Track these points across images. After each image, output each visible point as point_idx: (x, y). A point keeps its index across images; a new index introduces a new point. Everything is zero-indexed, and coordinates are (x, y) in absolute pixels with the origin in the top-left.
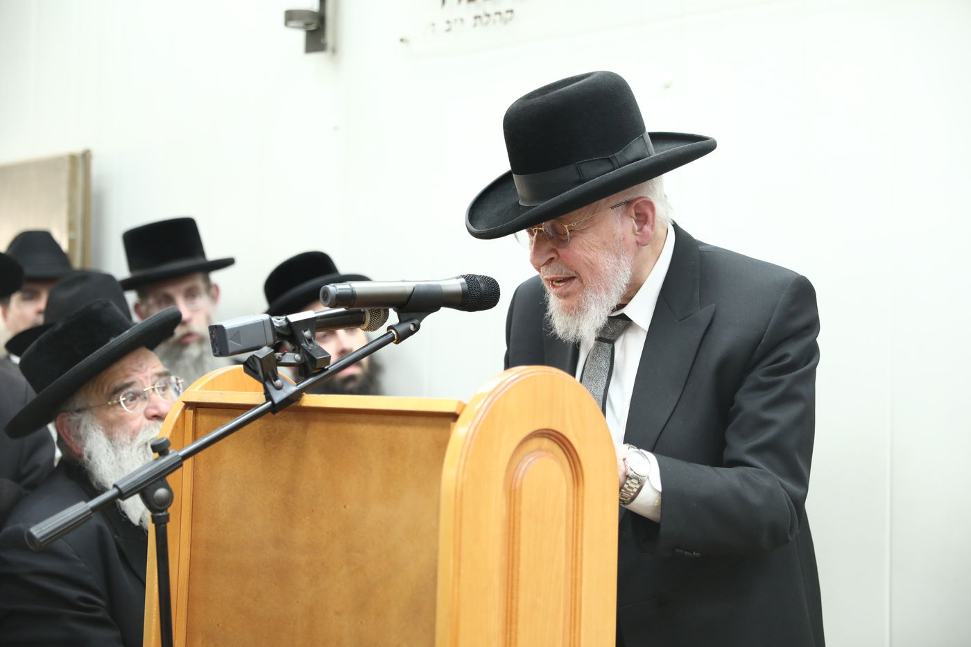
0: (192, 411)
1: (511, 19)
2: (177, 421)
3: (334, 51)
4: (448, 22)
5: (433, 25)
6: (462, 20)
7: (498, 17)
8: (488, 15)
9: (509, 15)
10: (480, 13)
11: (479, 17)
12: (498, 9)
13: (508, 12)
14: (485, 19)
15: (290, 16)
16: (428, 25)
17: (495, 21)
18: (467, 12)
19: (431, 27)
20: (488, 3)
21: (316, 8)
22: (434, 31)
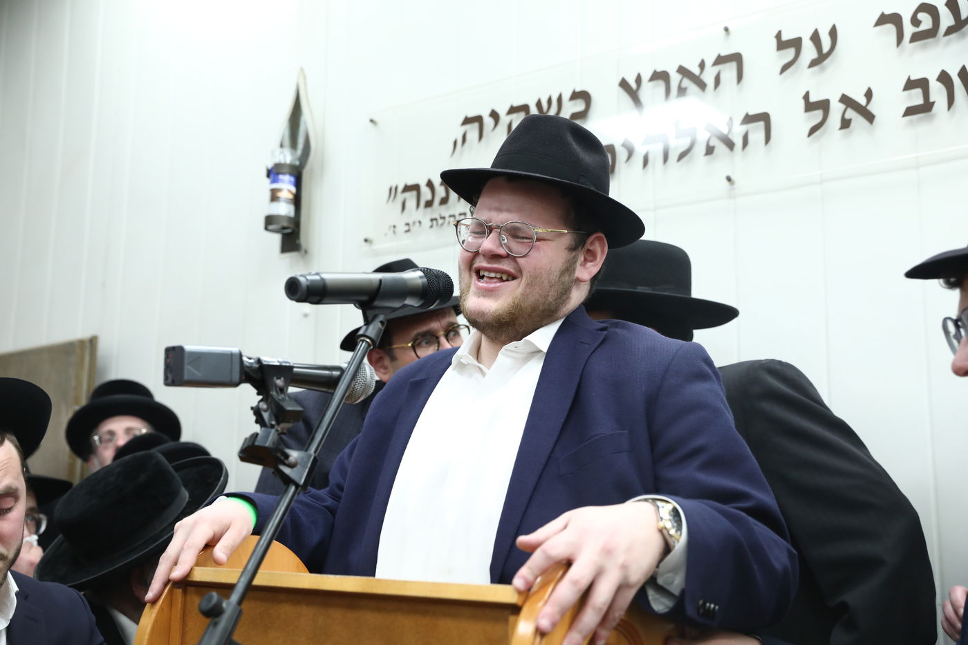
3: (306, 252)
4: (408, 224)
5: (394, 227)
6: (420, 222)
8: (444, 218)
10: (436, 216)
11: (436, 219)
12: (452, 213)
13: (461, 214)
14: (440, 221)
15: (270, 221)
16: (390, 227)
17: (449, 223)
18: (424, 215)
19: (392, 229)
20: (444, 207)
21: (292, 214)
22: (394, 232)
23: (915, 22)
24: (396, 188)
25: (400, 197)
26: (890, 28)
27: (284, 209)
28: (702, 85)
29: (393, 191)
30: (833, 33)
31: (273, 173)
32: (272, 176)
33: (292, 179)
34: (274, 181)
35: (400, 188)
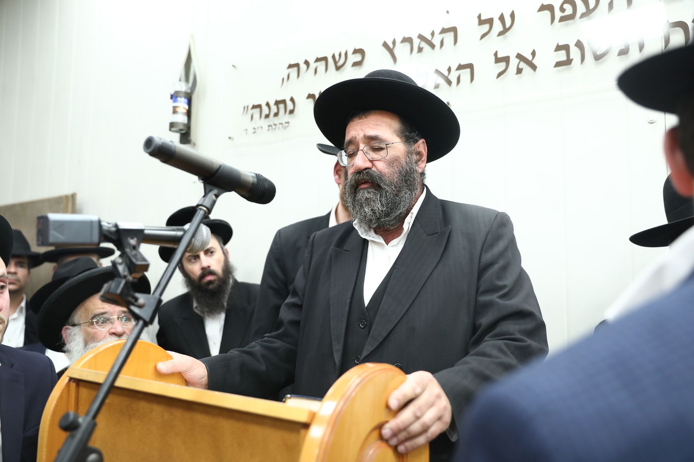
1: (288, 127)
4: (254, 129)
5: (246, 130)
6: (262, 127)
7: (281, 126)
8: (276, 125)
9: (287, 125)
10: (271, 123)
11: (271, 126)
12: (281, 122)
13: (286, 123)
14: (274, 127)
15: (172, 125)
16: (244, 130)
17: (279, 128)
18: (264, 123)
20: (276, 118)
21: (186, 121)
22: (246, 133)
23: (562, 10)
24: (248, 107)
25: (250, 112)
26: (547, 13)
27: (182, 119)
28: (433, 46)
29: (246, 108)
30: (512, 16)
31: (174, 97)
32: (174, 98)
33: (186, 101)
34: (175, 101)
35: (250, 107)
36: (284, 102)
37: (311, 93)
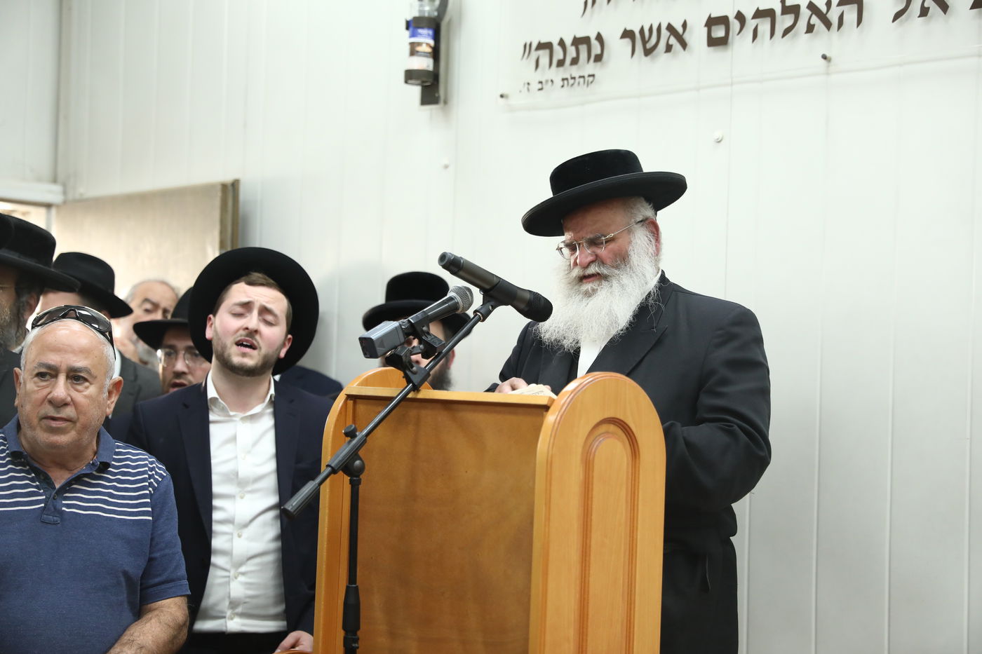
0: (352, 402)
1: (592, 82)
2: (341, 409)
3: (446, 102)
4: (541, 82)
5: (528, 84)
6: (552, 81)
7: (582, 80)
8: (574, 78)
9: (591, 79)
10: (567, 75)
11: (567, 79)
12: (582, 75)
13: (589, 76)
14: (571, 82)
15: (410, 76)
16: (524, 84)
17: (579, 83)
18: (556, 74)
19: (526, 86)
20: (574, 67)
21: (431, 68)
22: (528, 90)
24: (530, 45)
25: (534, 54)
29: (527, 48)
31: (413, 25)
32: (411, 29)
33: (431, 32)
34: (413, 35)
35: (534, 46)
36: (586, 40)
37: (628, 29)
